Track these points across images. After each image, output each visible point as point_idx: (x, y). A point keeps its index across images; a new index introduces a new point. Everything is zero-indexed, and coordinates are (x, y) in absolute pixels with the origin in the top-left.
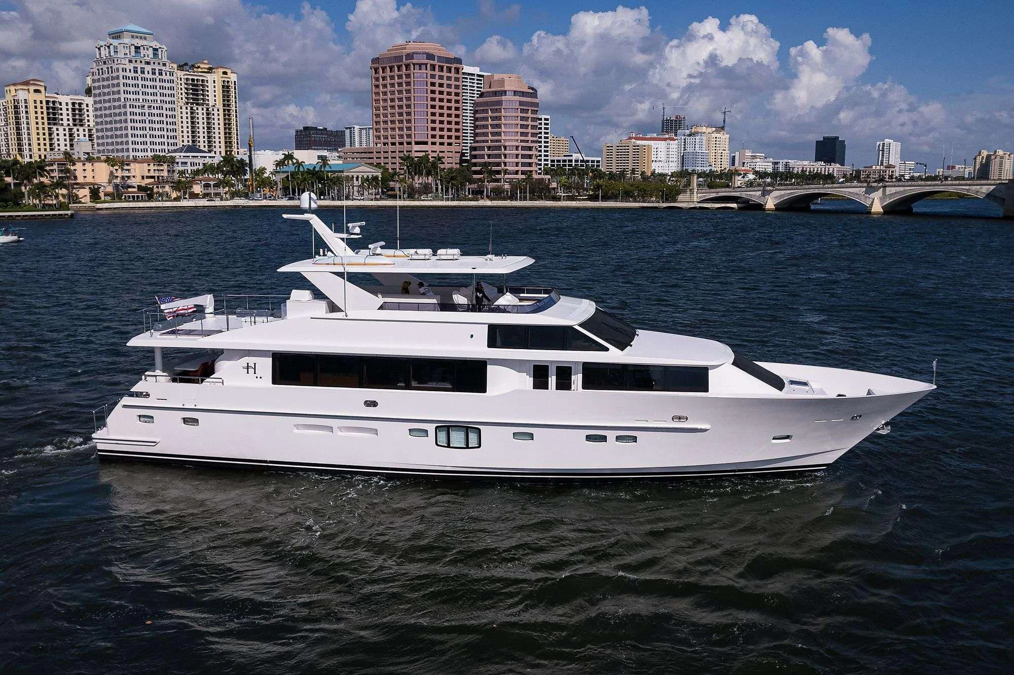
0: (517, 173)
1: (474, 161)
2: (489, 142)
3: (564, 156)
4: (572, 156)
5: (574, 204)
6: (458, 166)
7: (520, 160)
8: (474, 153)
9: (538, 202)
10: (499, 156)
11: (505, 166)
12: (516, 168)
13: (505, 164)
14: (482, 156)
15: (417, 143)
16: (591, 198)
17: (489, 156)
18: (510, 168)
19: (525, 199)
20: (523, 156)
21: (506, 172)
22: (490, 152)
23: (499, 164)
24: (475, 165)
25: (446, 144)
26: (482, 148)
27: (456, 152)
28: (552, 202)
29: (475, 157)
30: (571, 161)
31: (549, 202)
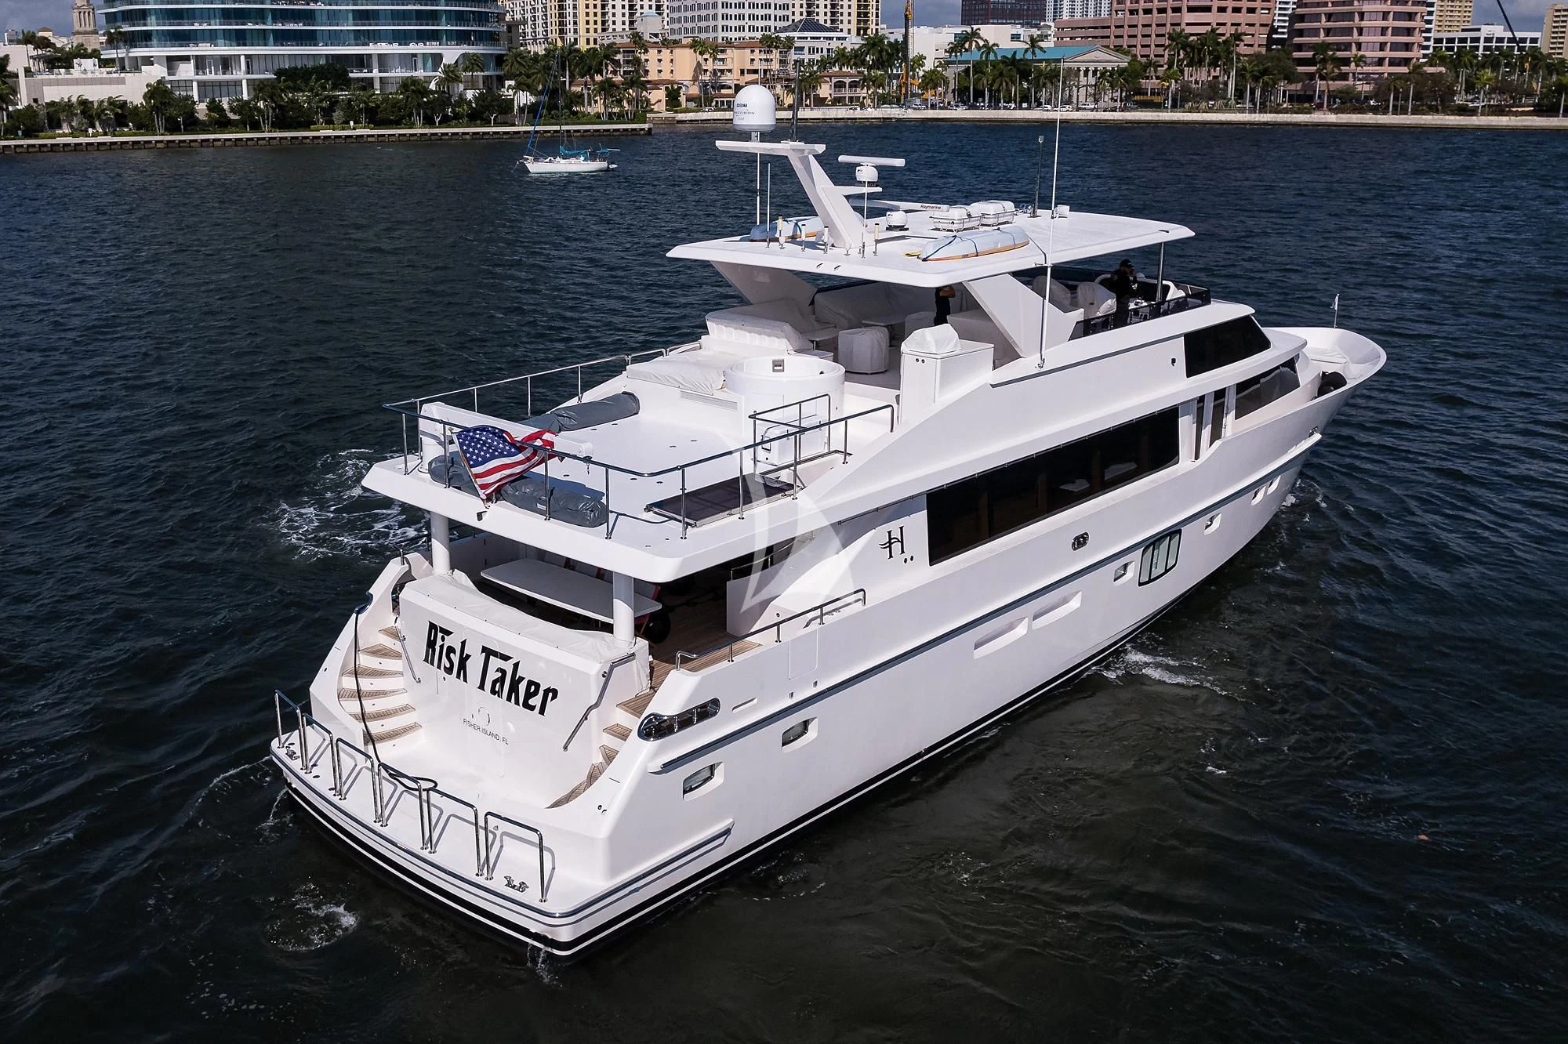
0: (1380, 62)
1: (1297, 40)
2: (1330, 5)
3: (1463, 30)
4: (1479, 30)
5: (1503, 121)
6: (1263, 50)
7: (1389, 38)
8: (1298, 26)
9: (1430, 117)
10: (1348, 31)
11: (1359, 49)
12: (1381, 54)
13: (1359, 46)
14: (1315, 32)
15: (1191, 9)
16: (1539, 111)
17: (1328, 32)
18: (1368, 54)
19: (1404, 111)
20: (1397, 31)
21: (1360, 61)
22: (1330, 24)
23: (1347, 47)
24: (1300, 47)
25: (1244, 10)
26: (1316, 17)
27: (1262, 25)
28: (1458, 118)
29: (1301, 33)
30: (1477, 40)
31: (1452, 118)
